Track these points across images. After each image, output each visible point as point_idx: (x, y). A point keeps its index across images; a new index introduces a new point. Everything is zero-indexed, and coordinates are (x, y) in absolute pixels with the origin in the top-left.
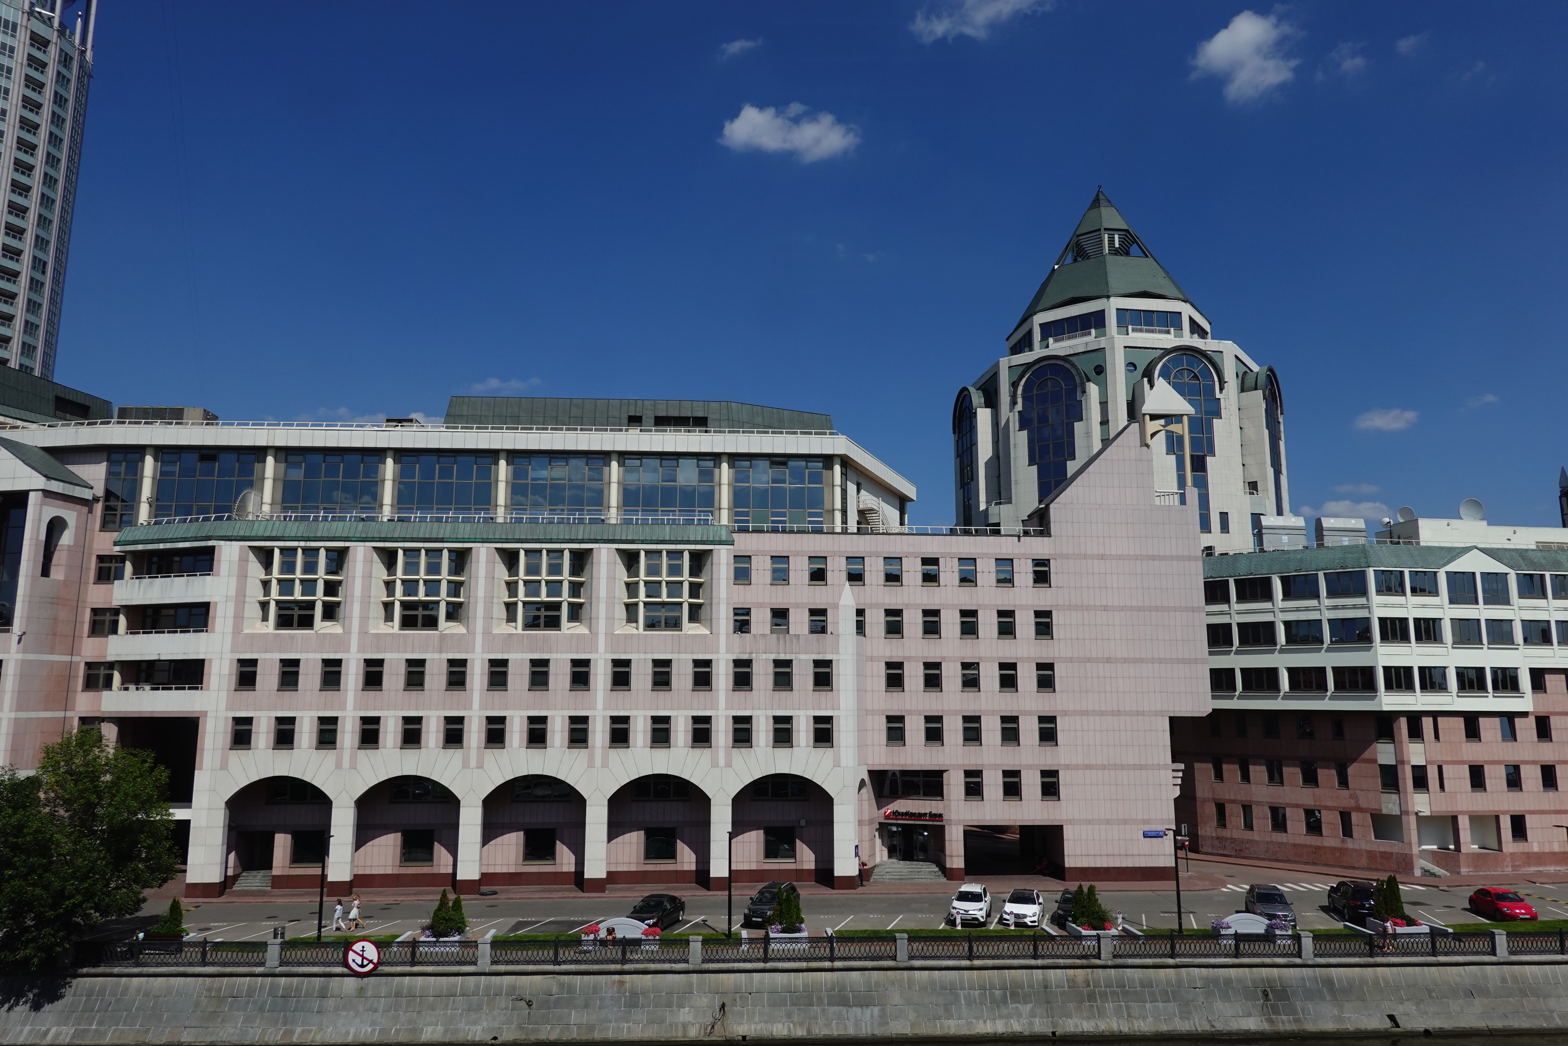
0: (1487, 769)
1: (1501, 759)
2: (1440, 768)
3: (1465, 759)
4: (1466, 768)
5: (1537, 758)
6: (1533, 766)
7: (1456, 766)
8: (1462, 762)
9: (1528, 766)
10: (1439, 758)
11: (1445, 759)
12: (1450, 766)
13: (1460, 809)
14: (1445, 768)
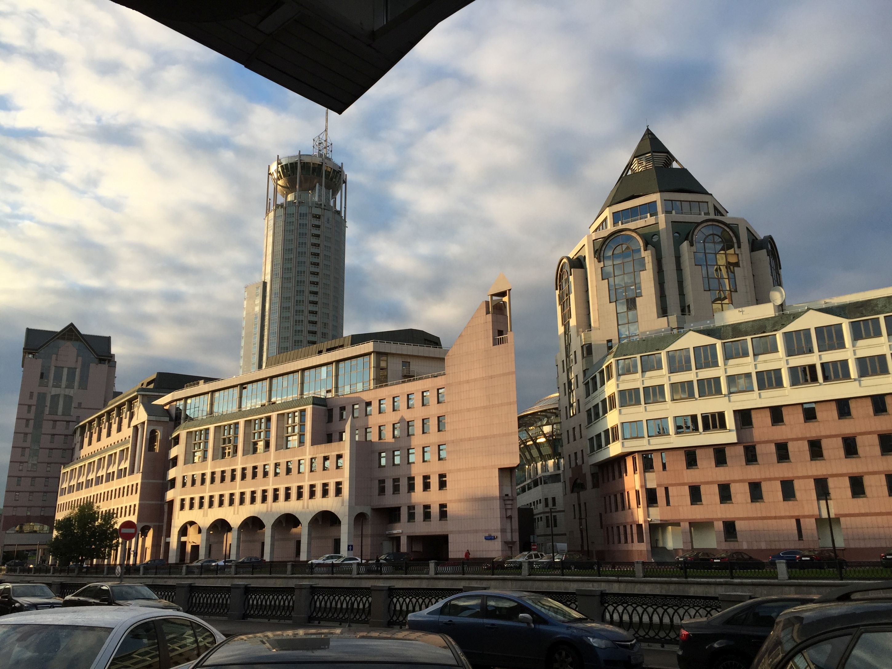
0: (703, 489)
1: (715, 480)
2: (667, 489)
3: (686, 481)
4: (687, 488)
5: (745, 478)
6: (741, 484)
7: (679, 487)
8: (683, 484)
9: (737, 484)
10: (666, 482)
11: (670, 482)
12: (674, 487)
13: (682, 518)
14: (670, 489)
